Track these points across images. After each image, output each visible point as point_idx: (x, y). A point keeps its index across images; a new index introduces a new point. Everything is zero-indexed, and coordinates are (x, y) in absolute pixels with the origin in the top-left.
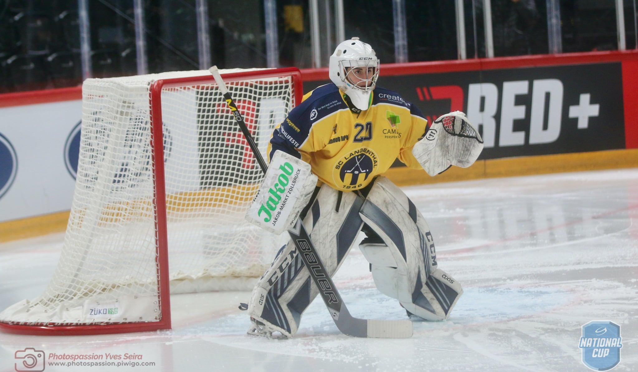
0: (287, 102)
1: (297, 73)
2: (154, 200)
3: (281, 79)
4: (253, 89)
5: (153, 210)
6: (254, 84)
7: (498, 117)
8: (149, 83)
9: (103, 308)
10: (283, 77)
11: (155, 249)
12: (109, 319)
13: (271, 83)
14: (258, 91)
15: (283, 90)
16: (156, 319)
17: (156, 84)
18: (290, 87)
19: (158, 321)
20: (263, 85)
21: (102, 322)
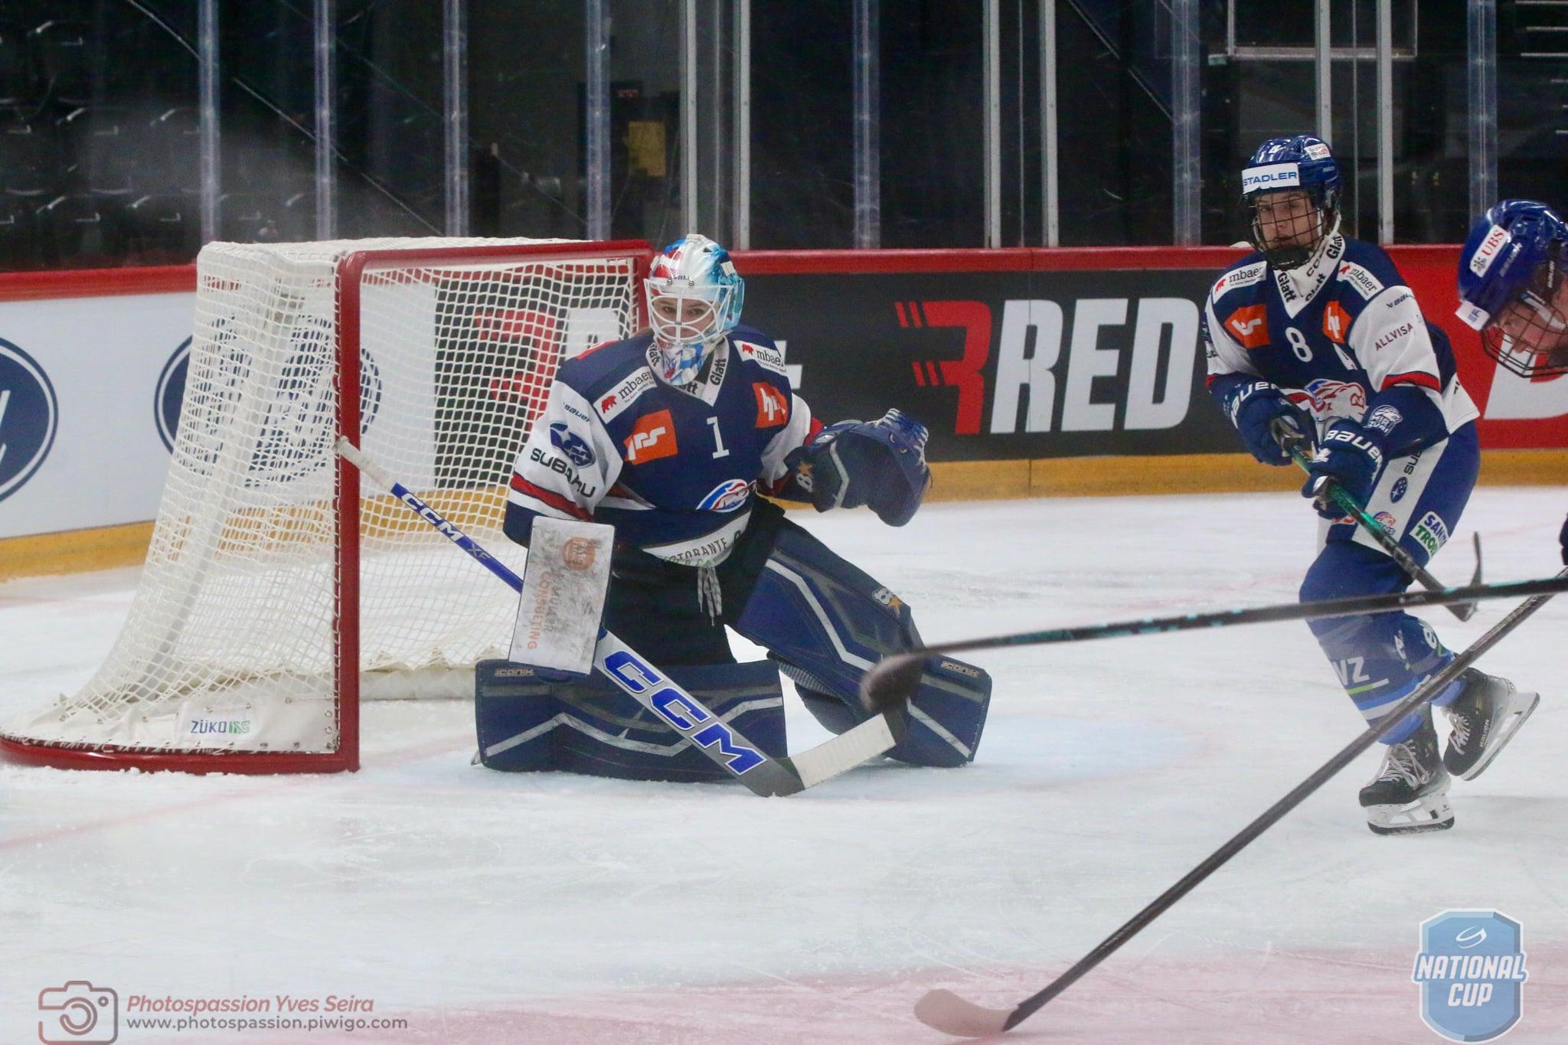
0: (624, 313)
1: (645, 252)
3: (612, 263)
4: (553, 280)
5: (333, 521)
6: (555, 269)
7: (1060, 371)
8: (337, 258)
9: (218, 721)
10: (616, 258)
12: (229, 742)
13: (590, 269)
14: (563, 283)
15: (615, 286)
16: (328, 747)
17: (351, 260)
18: (630, 280)
19: (332, 752)
20: (574, 273)
21: (215, 750)
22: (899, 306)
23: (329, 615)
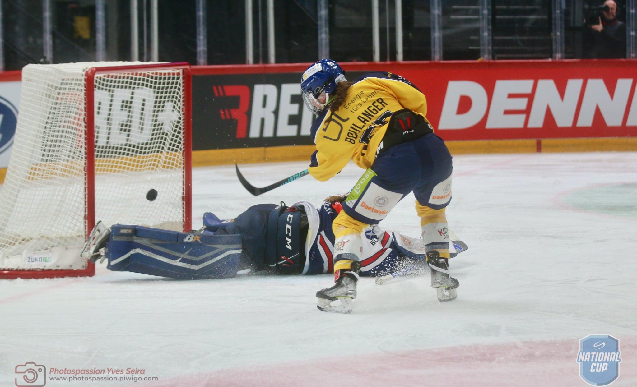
0: (178, 91)
1: (188, 67)
2: (85, 168)
3: (174, 72)
4: (150, 79)
5: (84, 176)
6: (151, 74)
7: (276, 113)
8: (84, 71)
9: (39, 257)
10: (175, 70)
11: (84, 209)
12: (44, 266)
13: (165, 74)
14: (154, 80)
15: (175, 81)
16: (83, 267)
17: (90, 71)
18: (181, 78)
19: (84, 269)
20: (158, 76)
21: (38, 269)
22: (215, 88)
23: (83, 214)
